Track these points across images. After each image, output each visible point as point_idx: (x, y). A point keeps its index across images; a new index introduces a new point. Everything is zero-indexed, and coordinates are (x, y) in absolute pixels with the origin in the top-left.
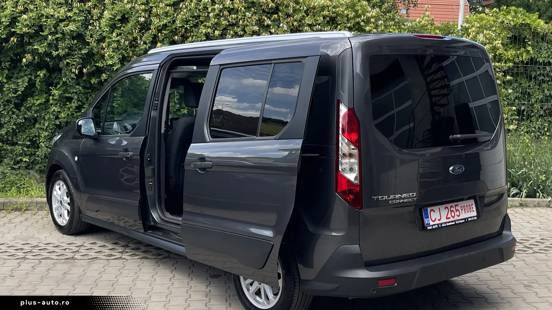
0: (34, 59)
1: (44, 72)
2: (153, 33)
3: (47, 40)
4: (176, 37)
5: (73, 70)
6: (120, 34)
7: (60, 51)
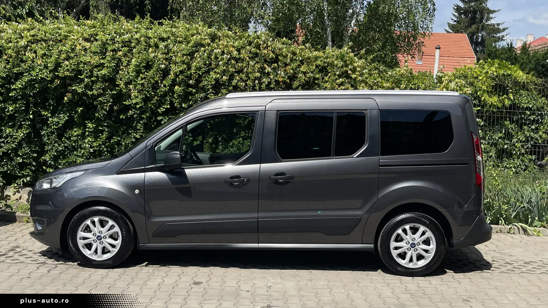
0: (74, 98)
1: (81, 109)
2: (172, 78)
3: (84, 82)
4: (191, 81)
5: (105, 107)
6: (145, 78)
7: (94, 91)
